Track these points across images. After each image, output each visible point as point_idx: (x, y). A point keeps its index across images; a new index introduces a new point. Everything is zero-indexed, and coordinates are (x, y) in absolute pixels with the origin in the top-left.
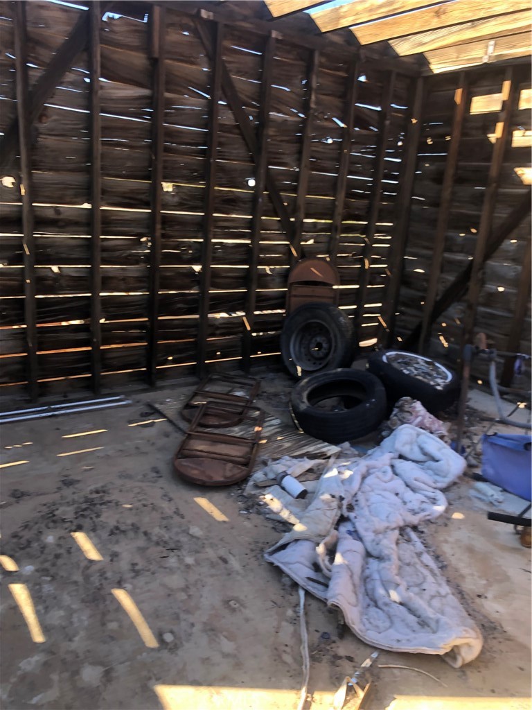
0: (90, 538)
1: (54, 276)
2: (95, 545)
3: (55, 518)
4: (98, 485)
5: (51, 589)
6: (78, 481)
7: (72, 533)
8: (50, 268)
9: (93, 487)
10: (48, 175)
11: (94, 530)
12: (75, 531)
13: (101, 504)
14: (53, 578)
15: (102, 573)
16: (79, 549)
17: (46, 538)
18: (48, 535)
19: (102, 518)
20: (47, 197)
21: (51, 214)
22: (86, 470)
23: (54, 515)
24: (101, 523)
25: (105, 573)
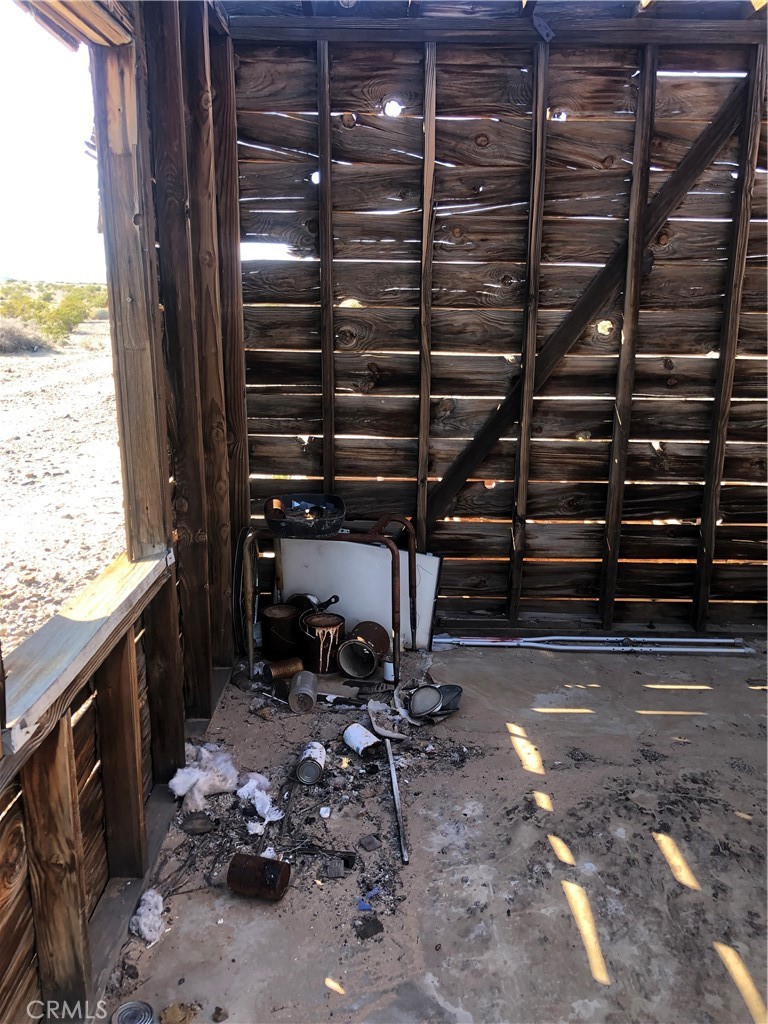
0: (682, 851)
1: (653, 455)
2: (689, 864)
3: (628, 803)
4: (698, 771)
5: (621, 908)
6: (665, 757)
7: (654, 834)
8: (650, 444)
9: (688, 771)
10: (661, 315)
11: (688, 838)
12: (658, 831)
13: (700, 802)
14: (624, 893)
15: (699, 911)
16: (664, 862)
17: (615, 830)
18: (618, 826)
19: (701, 824)
20: (657, 345)
21: (659, 369)
22: (677, 743)
23: (628, 799)
24: (700, 831)
25: (704, 912)
